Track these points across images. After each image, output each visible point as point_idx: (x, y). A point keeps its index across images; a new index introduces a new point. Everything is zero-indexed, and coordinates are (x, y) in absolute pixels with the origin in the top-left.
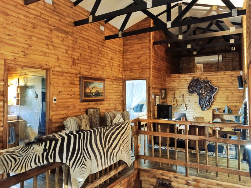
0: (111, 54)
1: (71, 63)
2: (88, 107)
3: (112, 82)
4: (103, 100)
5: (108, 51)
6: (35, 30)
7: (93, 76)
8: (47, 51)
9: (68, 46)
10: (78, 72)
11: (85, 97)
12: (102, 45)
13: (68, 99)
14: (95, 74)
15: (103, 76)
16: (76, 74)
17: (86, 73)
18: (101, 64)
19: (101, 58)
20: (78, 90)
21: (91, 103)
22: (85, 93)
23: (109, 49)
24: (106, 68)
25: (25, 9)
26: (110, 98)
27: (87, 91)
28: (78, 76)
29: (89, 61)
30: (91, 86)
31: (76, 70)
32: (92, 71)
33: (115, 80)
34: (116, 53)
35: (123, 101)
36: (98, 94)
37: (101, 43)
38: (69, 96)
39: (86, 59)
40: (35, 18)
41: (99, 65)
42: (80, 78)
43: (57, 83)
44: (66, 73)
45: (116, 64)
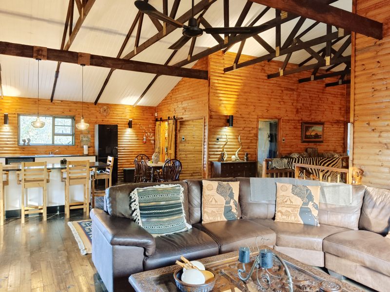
0: (331, 99)
1: (295, 112)
2: (308, 147)
3: (333, 125)
4: (322, 142)
5: (328, 97)
6: (273, 94)
7: (313, 121)
8: (279, 106)
9: (294, 100)
10: (300, 119)
11: (305, 138)
12: (323, 93)
13: (292, 139)
14: (314, 119)
15: (323, 120)
16: (299, 121)
17: (306, 119)
18: (320, 110)
19: (321, 104)
20: (300, 133)
21: (310, 144)
22: (306, 135)
23: (329, 95)
24: (326, 112)
25: (268, 81)
26: (329, 140)
27: (307, 134)
28: (301, 122)
29: (310, 109)
30: (311, 130)
31: (298, 117)
32: (313, 117)
33: (335, 123)
34: (337, 97)
35: (344, 143)
36: (317, 136)
37: (322, 91)
38: (293, 138)
39: (308, 107)
40: (273, 86)
41: (318, 110)
42: (302, 123)
43: (285, 128)
44: (292, 120)
45: (336, 107)
